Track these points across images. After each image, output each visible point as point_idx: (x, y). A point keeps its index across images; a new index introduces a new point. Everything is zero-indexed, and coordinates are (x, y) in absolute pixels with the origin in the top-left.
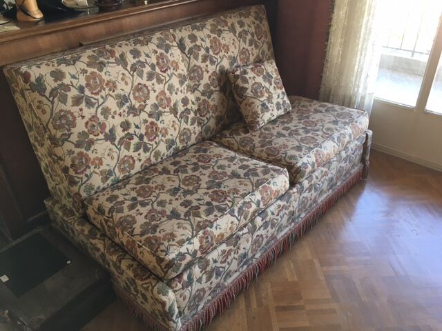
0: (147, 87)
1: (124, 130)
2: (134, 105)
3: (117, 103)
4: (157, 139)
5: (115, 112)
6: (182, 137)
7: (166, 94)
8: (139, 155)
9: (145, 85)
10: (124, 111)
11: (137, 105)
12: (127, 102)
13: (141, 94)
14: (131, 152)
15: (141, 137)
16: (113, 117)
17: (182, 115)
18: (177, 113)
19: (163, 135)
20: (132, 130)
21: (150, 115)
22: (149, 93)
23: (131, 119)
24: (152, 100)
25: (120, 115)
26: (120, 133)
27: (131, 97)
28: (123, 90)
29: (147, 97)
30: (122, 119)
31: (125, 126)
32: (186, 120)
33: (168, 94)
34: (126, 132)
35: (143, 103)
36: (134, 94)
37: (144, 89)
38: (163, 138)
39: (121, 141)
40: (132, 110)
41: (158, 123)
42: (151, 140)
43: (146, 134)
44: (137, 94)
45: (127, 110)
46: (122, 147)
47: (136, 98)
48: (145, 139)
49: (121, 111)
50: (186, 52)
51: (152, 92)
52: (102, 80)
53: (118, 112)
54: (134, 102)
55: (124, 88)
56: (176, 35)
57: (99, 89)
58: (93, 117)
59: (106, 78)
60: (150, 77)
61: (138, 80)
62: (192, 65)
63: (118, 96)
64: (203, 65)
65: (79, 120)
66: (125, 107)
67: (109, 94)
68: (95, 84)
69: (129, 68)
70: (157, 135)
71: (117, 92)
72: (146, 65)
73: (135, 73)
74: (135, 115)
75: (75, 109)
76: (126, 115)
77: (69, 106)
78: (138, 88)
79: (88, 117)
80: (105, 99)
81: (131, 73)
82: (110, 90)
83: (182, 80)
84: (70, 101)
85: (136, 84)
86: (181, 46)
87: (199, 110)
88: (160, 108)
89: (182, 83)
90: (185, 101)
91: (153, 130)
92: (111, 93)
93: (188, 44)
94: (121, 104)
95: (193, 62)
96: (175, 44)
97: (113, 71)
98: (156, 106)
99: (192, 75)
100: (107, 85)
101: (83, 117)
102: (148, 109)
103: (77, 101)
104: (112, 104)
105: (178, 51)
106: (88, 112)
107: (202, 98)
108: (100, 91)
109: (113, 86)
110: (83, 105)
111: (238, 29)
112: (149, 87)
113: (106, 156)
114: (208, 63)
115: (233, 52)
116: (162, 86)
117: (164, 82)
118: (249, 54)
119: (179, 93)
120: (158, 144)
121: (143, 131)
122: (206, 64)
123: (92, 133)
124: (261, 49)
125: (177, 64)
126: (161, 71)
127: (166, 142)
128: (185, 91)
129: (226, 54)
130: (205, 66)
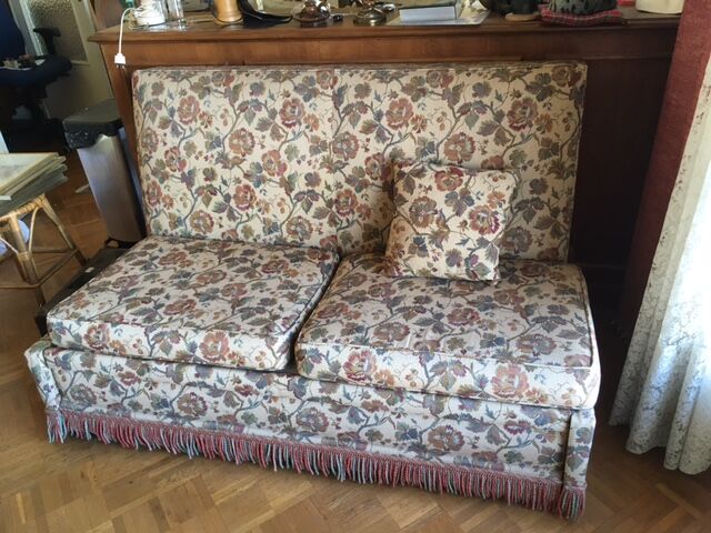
0: (252, 138)
1: (206, 179)
2: (227, 154)
3: (206, 143)
4: (250, 211)
5: (201, 153)
6: (293, 228)
7: (280, 157)
8: (221, 218)
9: (250, 134)
10: (212, 156)
11: (231, 155)
12: (219, 146)
13: (241, 143)
14: (209, 210)
15: (227, 198)
16: (197, 158)
17: (301, 196)
18: (292, 190)
19: (259, 210)
20: (216, 183)
21: (247, 176)
22: (253, 146)
23: (218, 168)
24: (256, 156)
25: (206, 158)
26: (200, 181)
27: (227, 141)
28: (218, 130)
29: (249, 150)
30: (207, 165)
31: (210, 175)
32: (305, 206)
33: (284, 157)
34: (208, 183)
35: (240, 155)
36: (231, 140)
37: (249, 138)
38: (259, 214)
39: (200, 191)
40: (223, 159)
41: (257, 191)
42: (242, 209)
43: (235, 196)
44: (235, 141)
45: (216, 156)
46: (200, 198)
47: (232, 146)
48: (233, 203)
49: (209, 154)
50: (341, 109)
51: (257, 147)
52: (197, 109)
53: (204, 155)
54: (228, 149)
55: (220, 128)
56: (339, 79)
57: (191, 118)
58: (175, 148)
59: (203, 108)
60: (263, 126)
61: (242, 123)
62: (343, 131)
63: (209, 136)
64: (362, 137)
65: (160, 145)
66: (214, 152)
67: (200, 129)
68: (189, 111)
69: (237, 105)
70: (250, 206)
71: (210, 129)
72: (263, 109)
73: (242, 114)
74: (225, 167)
75: (160, 132)
76: (214, 162)
77: (155, 126)
78: (240, 135)
79: (169, 146)
80: (193, 132)
81: (238, 112)
82: (202, 124)
83: (317, 146)
84: (158, 121)
85: (238, 127)
86: (338, 98)
87: (337, 201)
88: (264, 173)
89: (314, 151)
90: (312, 179)
91: (246, 197)
92: (202, 127)
93: (350, 98)
94: (211, 146)
95: (347, 127)
96: (330, 92)
97: (216, 103)
98: (258, 167)
99: (339, 146)
100: (201, 117)
101: (165, 144)
102: (246, 166)
104: (199, 141)
105: (330, 104)
106: (172, 141)
107: (346, 186)
108: (191, 121)
109: (207, 120)
110: (168, 131)
111: (467, 96)
112: (255, 139)
113: (178, 199)
114: (372, 136)
115: (432, 134)
116: (276, 144)
117: (283, 139)
118: (473, 149)
119: (304, 163)
120: (250, 218)
121: (232, 191)
122: (368, 136)
123: (170, 166)
124: (514, 148)
125: (316, 121)
126: (283, 123)
127: (264, 221)
128: (318, 166)
129: (414, 133)
130: (364, 140)
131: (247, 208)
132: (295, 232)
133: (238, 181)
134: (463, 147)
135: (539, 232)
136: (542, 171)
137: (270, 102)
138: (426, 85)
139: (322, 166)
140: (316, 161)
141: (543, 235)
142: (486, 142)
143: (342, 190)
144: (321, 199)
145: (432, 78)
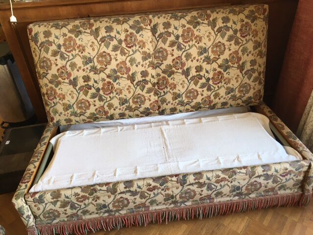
0: (110, 56)
1: (85, 82)
2: (96, 66)
3: (83, 62)
4: (111, 95)
5: (80, 68)
6: (135, 100)
7: (126, 64)
8: (95, 101)
9: (109, 54)
10: (87, 68)
11: (99, 67)
12: (91, 62)
13: (104, 59)
14: (88, 98)
15: (98, 90)
16: (78, 71)
17: (139, 83)
18: (134, 81)
19: (117, 94)
20: (91, 83)
21: (108, 77)
22: (111, 60)
23: (92, 75)
24: (113, 65)
25: (84, 70)
27: (95, 60)
28: (89, 53)
29: (109, 63)
30: (85, 74)
31: (87, 79)
32: (142, 88)
33: (128, 64)
34: (86, 83)
35: (104, 66)
36: (98, 58)
37: (108, 56)
38: (117, 96)
39: (81, 88)
40: (94, 69)
41: (115, 84)
42: (106, 94)
43: (102, 88)
44: (100, 59)
45: (89, 68)
46: (81, 93)
47: (99, 62)
48: (101, 92)
49: (85, 68)
50: (157, 35)
51: (113, 60)
52: (75, 44)
53: (82, 68)
54: (96, 64)
55: (90, 52)
56: (153, 21)
57: (72, 49)
58: (63, 66)
59: (79, 42)
60: (115, 49)
61: (103, 49)
62: (159, 47)
63: (84, 57)
64: (169, 49)
65: (54, 66)
66: (88, 66)
67: (78, 54)
68: (69, 45)
69: (99, 39)
70: (112, 92)
71: (84, 54)
72: (114, 39)
73: (103, 44)
74: (95, 73)
75: (53, 59)
76: (88, 71)
77: (49, 56)
78: (103, 55)
79: (60, 66)
80: (74, 57)
81: (100, 43)
82: (79, 51)
83: (146, 56)
84: (50, 52)
85: (101, 51)
86: (154, 30)
87: (157, 83)
88: (118, 74)
89: (144, 59)
90: (144, 74)
91: (109, 88)
92: (80, 53)
93: (161, 29)
94: (86, 63)
95: (161, 44)
96: (149, 27)
97: (86, 39)
98: (115, 71)
99: (157, 55)
100: (78, 47)
101: (57, 65)
102: (108, 72)
103: (55, 54)
104: (79, 61)
105: (150, 34)
106: (61, 63)
107: (163, 75)
108: (72, 51)
109: (82, 49)
110: (58, 57)
111: (220, 24)
112: (112, 56)
113: (68, 94)
114: (175, 48)
115: (205, 44)
116: (124, 58)
117: (127, 55)
118: (225, 49)
119: (140, 66)
120: (111, 99)
121: (100, 85)
122: (173, 48)
123: (61, 77)
124: (243, 46)
125: (144, 43)
126: (127, 46)
127: (120, 99)
128: (147, 67)
129: (196, 44)
130: (171, 50)
131: (110, 93)
132: (137, 102)
133: (103, 80)
134: (220, 49)
135: (254, 84)
136: (255, 56)
137: (118, 36)
138: (199, 20)
139: (149, 66)
140: (146, 64)
141: (255, 85)
142: (231, 45)
143: (161, 77)
144: (149, 83)
145: (201, 16)
